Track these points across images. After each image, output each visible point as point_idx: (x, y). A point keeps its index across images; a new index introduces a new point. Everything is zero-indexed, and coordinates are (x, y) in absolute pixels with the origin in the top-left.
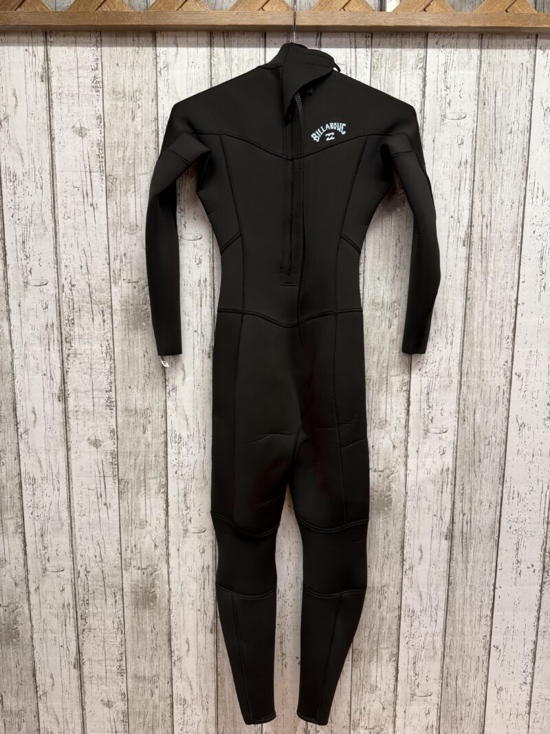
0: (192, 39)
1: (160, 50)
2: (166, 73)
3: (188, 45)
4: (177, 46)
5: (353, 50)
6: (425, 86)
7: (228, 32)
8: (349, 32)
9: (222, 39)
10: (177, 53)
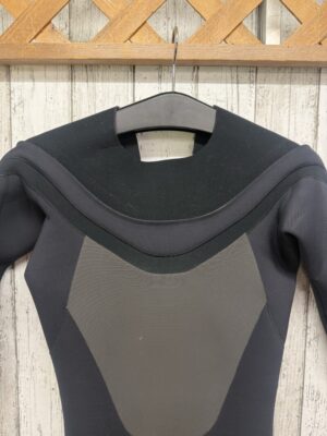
0: (51, 73)
1: (14, 84)
2: (21, 110)
3: (46, 79)
4: (34, 80)
5: (235, 85)
6: (317, 126)
7: (91, 65)
8: (231, 66)
9: (84, 73)
10: (33, 89)
